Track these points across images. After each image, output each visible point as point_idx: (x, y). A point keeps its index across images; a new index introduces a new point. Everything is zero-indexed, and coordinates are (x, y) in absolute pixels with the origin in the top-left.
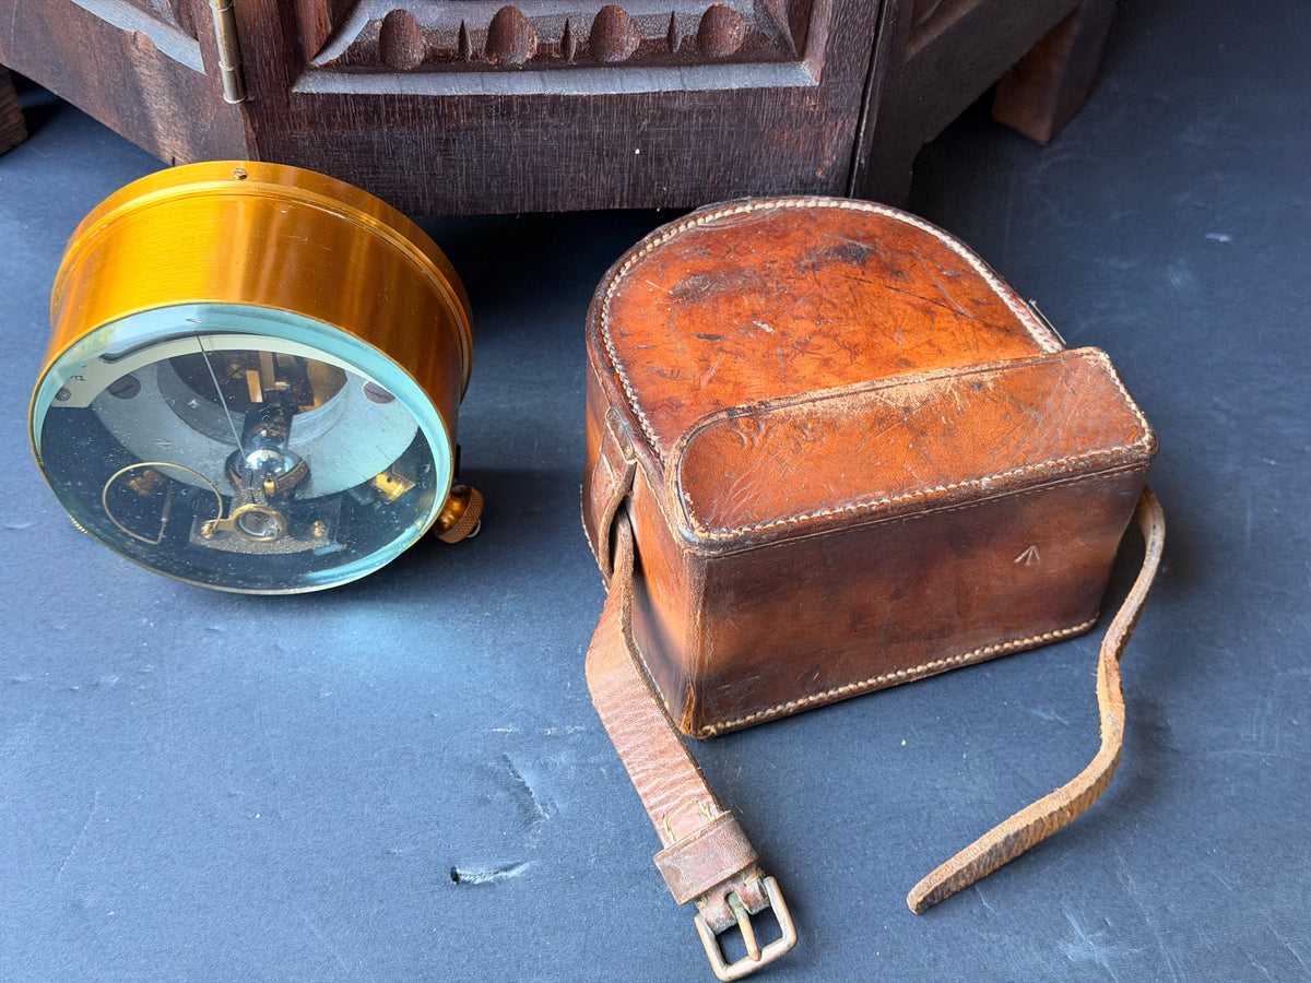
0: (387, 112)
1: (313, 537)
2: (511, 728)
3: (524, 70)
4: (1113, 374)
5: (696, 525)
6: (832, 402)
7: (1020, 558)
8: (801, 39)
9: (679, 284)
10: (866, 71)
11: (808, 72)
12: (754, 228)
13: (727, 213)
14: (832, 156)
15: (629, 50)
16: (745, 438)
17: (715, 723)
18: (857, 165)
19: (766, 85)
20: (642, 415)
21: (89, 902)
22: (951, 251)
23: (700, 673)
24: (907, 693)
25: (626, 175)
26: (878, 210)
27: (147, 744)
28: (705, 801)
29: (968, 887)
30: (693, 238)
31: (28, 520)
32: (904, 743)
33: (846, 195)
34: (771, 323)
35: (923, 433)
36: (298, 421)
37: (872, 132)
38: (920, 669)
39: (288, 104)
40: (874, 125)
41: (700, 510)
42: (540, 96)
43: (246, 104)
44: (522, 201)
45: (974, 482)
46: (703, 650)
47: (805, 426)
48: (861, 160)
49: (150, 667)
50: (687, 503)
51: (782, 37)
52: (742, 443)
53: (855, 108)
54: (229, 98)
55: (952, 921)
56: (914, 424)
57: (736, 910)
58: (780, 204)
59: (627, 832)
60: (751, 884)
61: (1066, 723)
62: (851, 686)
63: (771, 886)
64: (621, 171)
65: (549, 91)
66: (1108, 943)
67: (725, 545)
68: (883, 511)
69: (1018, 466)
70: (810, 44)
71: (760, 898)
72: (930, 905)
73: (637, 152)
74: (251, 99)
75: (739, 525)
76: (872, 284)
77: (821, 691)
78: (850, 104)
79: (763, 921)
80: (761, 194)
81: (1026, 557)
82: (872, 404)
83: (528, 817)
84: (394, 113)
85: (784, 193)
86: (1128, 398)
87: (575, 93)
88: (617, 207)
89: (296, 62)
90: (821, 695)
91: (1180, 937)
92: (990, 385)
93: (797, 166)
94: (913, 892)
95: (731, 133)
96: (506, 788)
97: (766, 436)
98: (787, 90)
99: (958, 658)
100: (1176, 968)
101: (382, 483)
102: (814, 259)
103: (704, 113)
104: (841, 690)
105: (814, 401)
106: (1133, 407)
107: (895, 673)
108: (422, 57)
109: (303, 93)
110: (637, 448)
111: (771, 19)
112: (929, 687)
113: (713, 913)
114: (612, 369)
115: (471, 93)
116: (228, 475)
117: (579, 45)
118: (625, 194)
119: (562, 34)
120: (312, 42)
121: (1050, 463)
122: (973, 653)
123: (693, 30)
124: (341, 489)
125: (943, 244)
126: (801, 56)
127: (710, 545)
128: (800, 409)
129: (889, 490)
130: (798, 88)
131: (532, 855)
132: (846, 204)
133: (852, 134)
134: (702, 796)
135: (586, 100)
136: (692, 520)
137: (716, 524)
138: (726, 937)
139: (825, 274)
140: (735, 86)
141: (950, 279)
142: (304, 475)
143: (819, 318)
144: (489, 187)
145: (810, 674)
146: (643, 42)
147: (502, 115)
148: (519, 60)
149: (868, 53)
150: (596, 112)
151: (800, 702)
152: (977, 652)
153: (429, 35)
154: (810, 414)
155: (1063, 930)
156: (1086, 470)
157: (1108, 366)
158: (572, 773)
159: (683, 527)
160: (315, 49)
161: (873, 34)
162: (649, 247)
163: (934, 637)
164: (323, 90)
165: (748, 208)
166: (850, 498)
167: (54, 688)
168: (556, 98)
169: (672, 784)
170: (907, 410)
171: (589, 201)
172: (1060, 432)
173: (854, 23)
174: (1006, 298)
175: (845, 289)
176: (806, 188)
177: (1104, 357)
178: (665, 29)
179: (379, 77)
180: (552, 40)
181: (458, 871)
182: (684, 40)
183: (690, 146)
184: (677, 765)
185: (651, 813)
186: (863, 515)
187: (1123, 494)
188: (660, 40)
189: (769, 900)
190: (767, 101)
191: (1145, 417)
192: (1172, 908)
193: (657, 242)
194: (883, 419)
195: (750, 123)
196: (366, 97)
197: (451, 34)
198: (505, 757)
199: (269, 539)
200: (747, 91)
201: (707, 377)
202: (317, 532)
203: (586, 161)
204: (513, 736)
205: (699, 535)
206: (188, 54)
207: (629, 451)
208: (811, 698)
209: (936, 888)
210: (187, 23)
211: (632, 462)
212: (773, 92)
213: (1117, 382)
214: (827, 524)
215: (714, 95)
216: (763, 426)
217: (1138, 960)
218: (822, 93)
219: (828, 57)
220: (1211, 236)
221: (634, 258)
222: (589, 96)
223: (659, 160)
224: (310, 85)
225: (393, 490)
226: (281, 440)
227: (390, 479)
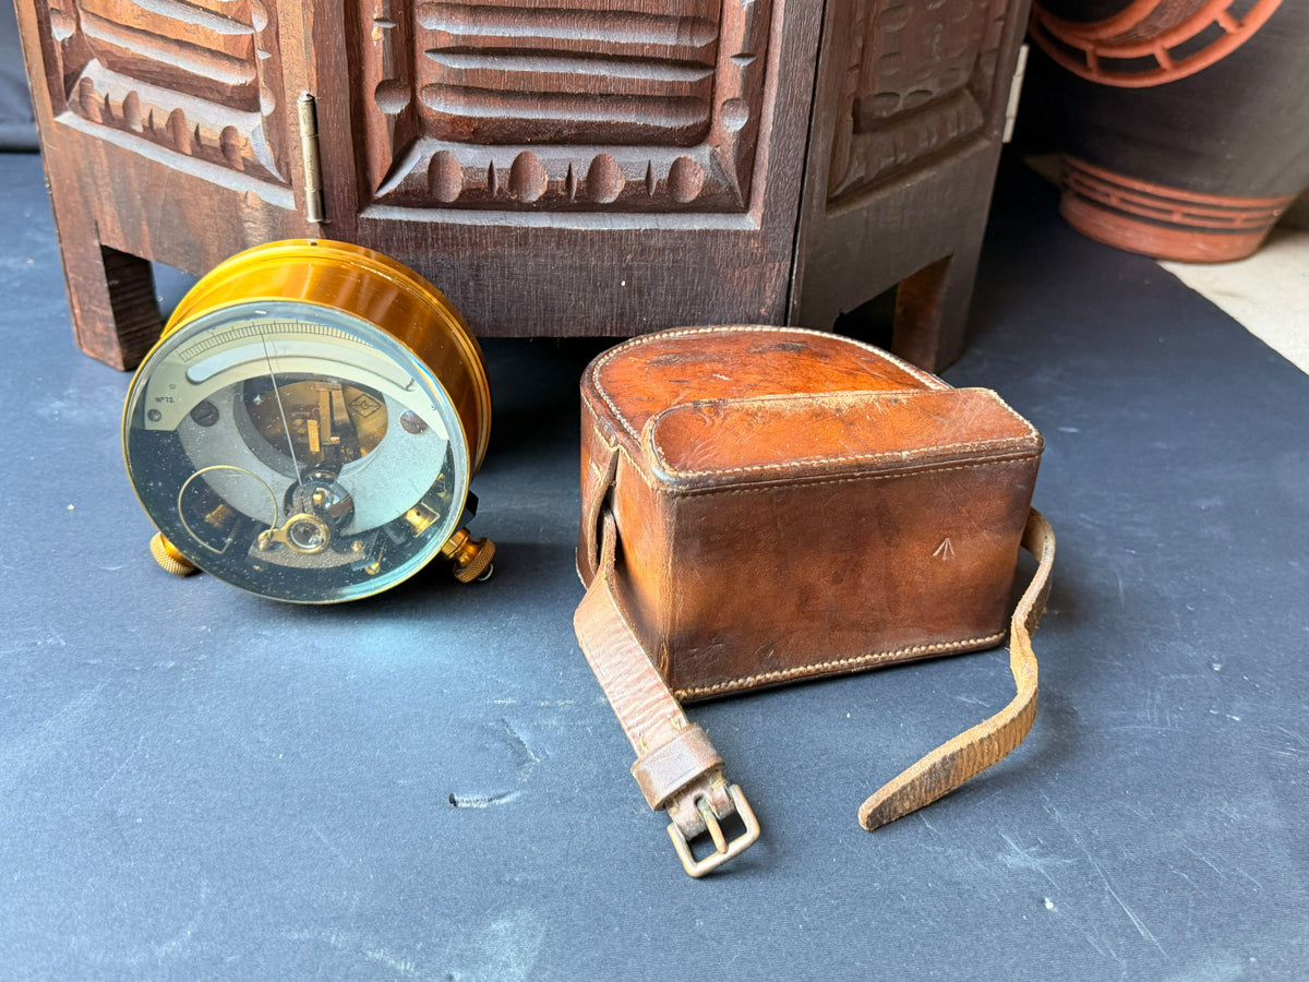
0: (433, 239)
1: (351, 551)
2: (509, 701)
3: (537, 210)
4: (1002, 402)
5: (667, 467)
6: (778, 402)
7: (938, 552)
8: (746, 190)
9: (655, 358)
10: (795, 218)
11: (751, 221)
12: (714, 339)
13: (692, 332)
14: (772, 297)
15: (618, 190)
16: (708, 420)
17: (686, 689)
18: (791, 305)
19: (721, 227)
20: (623, 420)
21: (121, 812)
22: (866, 351)
23: (672, 631)
24: (849, 684)
25: (615, 305)
26: (809, 332)
27: (191, 706)
28: (676, 718)
29: (911, 814)
30: (667, 342)
31: (119, 564)
32: (848, 716)
33: (785, 325)
34: (726, 376)
35: (851, 424)
36: (346, 467)
37: (802, 276)
38: (859, 659)
39: (356, 229)
40: (803, 270)
41: (671, 458)
42: (550, 229)
43: (322, 224)
44: (535, 325)
45: (896, 454)
46: (674, 606)
47: (756, 414)
48: (794, 301)
49: (203, 657)
50: (659, 453)
51: (731, 188)
52: (705, 422)
53: (788, 252)
54: (312, 219)
55: (901, 838)
56: (847, 420)
57: (705, 813)
58: (733, 329)
59: (609, 772)
60: (716, 790)
61: (988, 706)
62: (801, 669)
63: (736, 792)
64: (612, 302)
65: (556, 225)
66: (1042, 855)
67: (691, 481)
68: (822, 469)
69: (931, 446)
70: (753, 198)
71: (726, 799)
72: (881, 821)
73: (623, 283)
74: (328, 221)
75: (704, 470)
76: (805, 361)
77: (776, 669)
78: (784, 247)
79: (732, 826)
80: (719, 323)
81: (943, 550)
82: (811, 405)
83: (520, 756)
84: (437, 239)
85: (735, 322)
86: (1016, 414)
87: (576, 228)
88: (608, 335)
89: (365, 195)
90: (776, 673)
91: (1106, 852)
92: (905, 402)
93: (745, 304)
94: (863, 806)
95: (694, 269)
96: (504, 740)
97: (725, 418)
98: (737, 233)
99: (890, 654)
100: (1104, 873)
101: (413, 518)
102: (760, 349)
103: (674, 250)
104: (793, 671)
105: (763, 401)
106: (1021, 418)
107: (839, 660)
108: (460, 190)
109: (368, 219)
110: (619, 435)
111: (723, 173)
112: (868, 680)
113: (684, 813)
114: (599, 397)
115: (497, 224)
116: (285, 505)
117: (579, 183)
118: (614, 322)
119: (566, 174)
120: (378, 177)
121: (958, 445)
122: (903, 651)
123: (665, 176)
124: (378, 525)
125: (860, 348)
126: (746, 209)
127: (681, 482)
128: (753, 402)
129: (827, 456)
130: (744, 231)
131: (523, 787)
132: (783, 330)
133: (787, 276)
134: (675, 713)
135: (584, 234)
136: (663, 464)
137: (684, 468)
138: (699, 842)
139: (769, 356)
140: (697, 228)
141: (867, 362)
142: (348, 511)
143: (765, 373)
144: (509, 310)
145: (766, 651)
146: (628, 184)
147: (521, 245)
148: (534, 198)
149: (797, 202)
150: (592, 245)
151: (759, 677)
152: (907, 651)
153: (466, 170)
154: (760, 409)
155: (1001, 846)
156: (988, 452)
157: (997, 397)
158: (561, 731)
159: (656, 472)
160: (378, 179)
161: (799, 185)
162: (632, 344)
163: (871, 630)
164: (383, 217)
165: (709, 330)
166: (795, 459)
167: (118, 669)
168: (561, 231)
169: (647, 707)
170: (838, 410)
171: (587, 329)
172: (964, 431)
173: (785, 174)
174: (912, 372)
175: (785, 362)
176: (751, 321)
177: (993, 393)
178: (644, 173)
179: (427, 211)
180: (559, 179)
181: (456, 798)
182: (658, 183)
183: (663, 280)
184: (651, 689)
185: (629, 734)
186: (804, 470)
187: (1020, 486)
188: (639, 183)
189: (733, 802)
190: (721, 240)
191: (1031, 422)
192: (1096, 832)
193: (638, 342)
194: (819, 415)
195: (709, 261)
196: (416, 224)
197: (482, 170)
198: (503, 720)
199: (313, 553)
200: (707, 232)
201: (677, 401)
202: (355, 549)
203: (584, 290)
204: (511, 706)
205: (667, 474)
206: (285, 200)
207: (613, 440)
208: (768, 675)
209: (884, 802)
210: (284, 169)
211: (615, 449)
212: (727, 234)
213: (1006, 406)
214: (777, 475)
215: (682, 234)
216: (722, 413)
217: (1072, 867)
218: (763, 236)
219: (767, 204)
220: (1063, 429)
221: (620, 349)
222: (586, 231)
223: (640, 292)
224: (375, 213)
225: (420, 523)
226: (331, 481)
227: (418, 514)
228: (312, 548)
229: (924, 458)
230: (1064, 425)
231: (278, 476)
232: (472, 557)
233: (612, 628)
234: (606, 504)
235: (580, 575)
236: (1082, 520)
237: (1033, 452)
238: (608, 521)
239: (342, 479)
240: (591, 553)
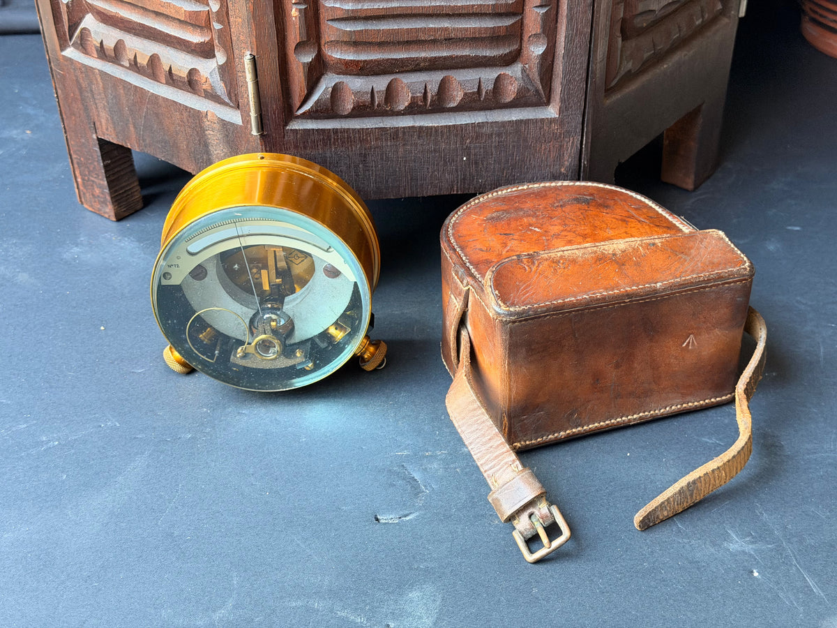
0: (334, 139)
1: (297, 357)
2: (406, 453)
3: (403, 115)
4: (727, 239)
5: (502, 304)
6: (573, 251)
7: (685, 344)
8: (547, 92)
9: (489, 215)
10: (583, 108)
11: (552, 111)
12: (529, 194)
13: (513, 190)
14: (568, 160)
15: (459, 99)
16: (527, 268)
17: (520, 442)
18: (582, 164)
19: (531, 118)
20: (471, 267)
21: (176, 533)
22: (636, 199)
23: (509, 406)
24: (629, 433)
25: (459, 173)
26: (595, 184)
27: (207, 463)
28: (515, 464)
29: (669, 518)
30: (497, 199)
31: (142, 367)
32: (628, 454)
33: (579, 180)
34: (538, 228)
35: (623, 265)
36: (287, 299)
37: (589, 144)
38: (635, 416)
39: (284, 137)
40: (590, 140)
41: (504, 298)
42: (413, 127)
43: (262, 136)
44: (405, 189)
45: (653, 285)
46: (510, 390)
47: (559, 262)
48: (584, 162)
49: (208, 430)
50: (496, 295)
51: (537, 91)
52: (525, 269)
53: (579, 130)
54: (254, 132)
55: (661, 534)
56: (620, 261)
57: (536, 523)
58: (542, 185)
59: (473, 498)
60: (542, 508)
61: (722, 444)
62: (596, 424)
63: (555, 510)
64: (457, 171)
65: (417, 124)
66: (752, 543)
67: (518, 314)
68: (604, 299)
69: (677, 278)
70: (552, 95)
71: (549, 514)
72: (648, 524)
73: (465, 159)
74: (265, 133)
75: (526, 305)
76: (593, 211)
77: (579, 426)
78: (576, 127)
79: (553, 530)
80: (532, 181)
81: (689, 342)
82: (595, 252)
83: (416, 490)
84: (338, 139)
85: (543, 179)
86: (736, 249)
87: (431, 125)
88: (455, 193)
89: (288, 113)
90: (579, 429)
91: (796, 539)
92: (659, 244)
93: (550, 166)
94: (637, 515)
95: (514, 146)
96: (404, 479)
97: (538, 266)
98: (542, 120)
99: (657, 412)
100: (793, 553)
101: (333, 331)
102: (561, 203)
103: (499, 135)
104: (590, 426)
105: (563, 251)
106: (739, 252)
107: (621, 418)
108: (352, 107)
109: (291, 130)
110: (469, 279)
111: (531, 81)
112: (642, 429)
113: (523, 524)
114: (454, 250)
115: (377, 126)
116: (250, 329)
117: (432, 97)
118: (459, 184)
119: (423, 91)
120: (297, 101)
121: (694, 276)
122: (665, 408)
123: (491, 87)
124: (311, 337)
125: (632, 196)
126: (548, 103)
127: (511, 314)
128: (556, 254)
129: (606, 289)
130: (547, 119)
131: (420, 509)
132: (578, 183)
133: (579, 146)
134: (514, 461)
135: (436, 129)
136: (500, 302)
137: (513, 304)
138: (533, 541)
139: (567, 209)
140: (514, 119)
141: (636, 209)
142: (290, 328)
143: (565, 224)
144: (387, 181)
145: (572, 414)
146: (465, 94)
147: (393, 139)
148: (402, 107)
149: (584, 97)
150: (442, 136)
151: (568, 432)
152: (668, 409)
153: (356, 93)
154: (561, 256)
155: (726, 537)
156: (715, 280)
157: (724, 236)
158: (441, 472)
159: (495, 307)
160: (298, 104)
161: (585, 86)
162: (473, 203)
163: (642, 396)
164: (301, 128)
165: (525, 187)
166: (586, 293)
167: (156, 440)
168: (421, 128)
169: (496, 457)
170: (614, 255)
171: (440, 190)
172: (699, 264)
173: (574, 80)
174: (667, 216)
175: (579, 213)
176: (555, 178)
177: (721, 233)
178: (476, 86)
179: (330, 120)
180: (418, 95)
181: (379, 517)
182: (486, 93)
183: (492, 154)
184: (498, 446)
185: (485, 475)
186: (592, 300)
187: (738, 299)
188: (474, 93)
189: (553, 516)
190: (531, 126)
191: (746, 256)
192: (789, 527)
193: (477, 201)
194: (601, 259)
195: (524, 140)
196: (323, 130)
197: (367, 93)
198: (403, 466)
199: (272, 359)
200: (521, 121)
201: (506, 250)
202: (298, 355)
203: (438, 165)
204: (407, 456)
205: (503, 309)
206: (235, 117)
207: (465, 282)
208: (574, 430)
209: (650, 512)
210: (234, 98)
211: (467, 288)
212: (535, 121)
213: (730, 243)
214: (573, 305)
215: (503, 124)
216: (536, 262)
217: (772, 550)
218: (560, 121)
219: (562, 100)
220: (789, 228)
221: (465, 208)
222: (438, 126)
223: (476, 163)
224: (295, 125)
225: (338, 335)
226: (279, 309)
227: (336, 329)
228: (271, 356)
229: (671, 287)
230: (790, 225)
231: (245, 309)
232: (373, 355)
233: (471, 407)
234: (462, 322)
235: (445, 363)
236: (797, 302)
237: (746, 277)
238: (464, 333)
239: (286, 308)
240: (453, 354)
